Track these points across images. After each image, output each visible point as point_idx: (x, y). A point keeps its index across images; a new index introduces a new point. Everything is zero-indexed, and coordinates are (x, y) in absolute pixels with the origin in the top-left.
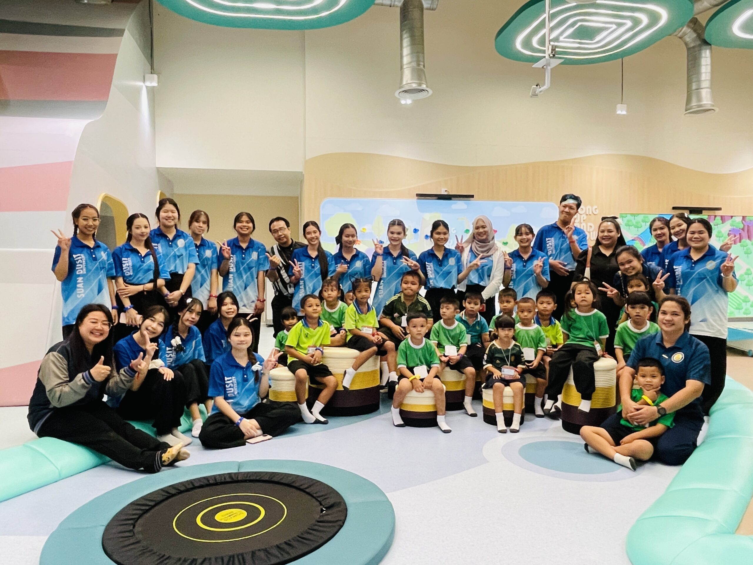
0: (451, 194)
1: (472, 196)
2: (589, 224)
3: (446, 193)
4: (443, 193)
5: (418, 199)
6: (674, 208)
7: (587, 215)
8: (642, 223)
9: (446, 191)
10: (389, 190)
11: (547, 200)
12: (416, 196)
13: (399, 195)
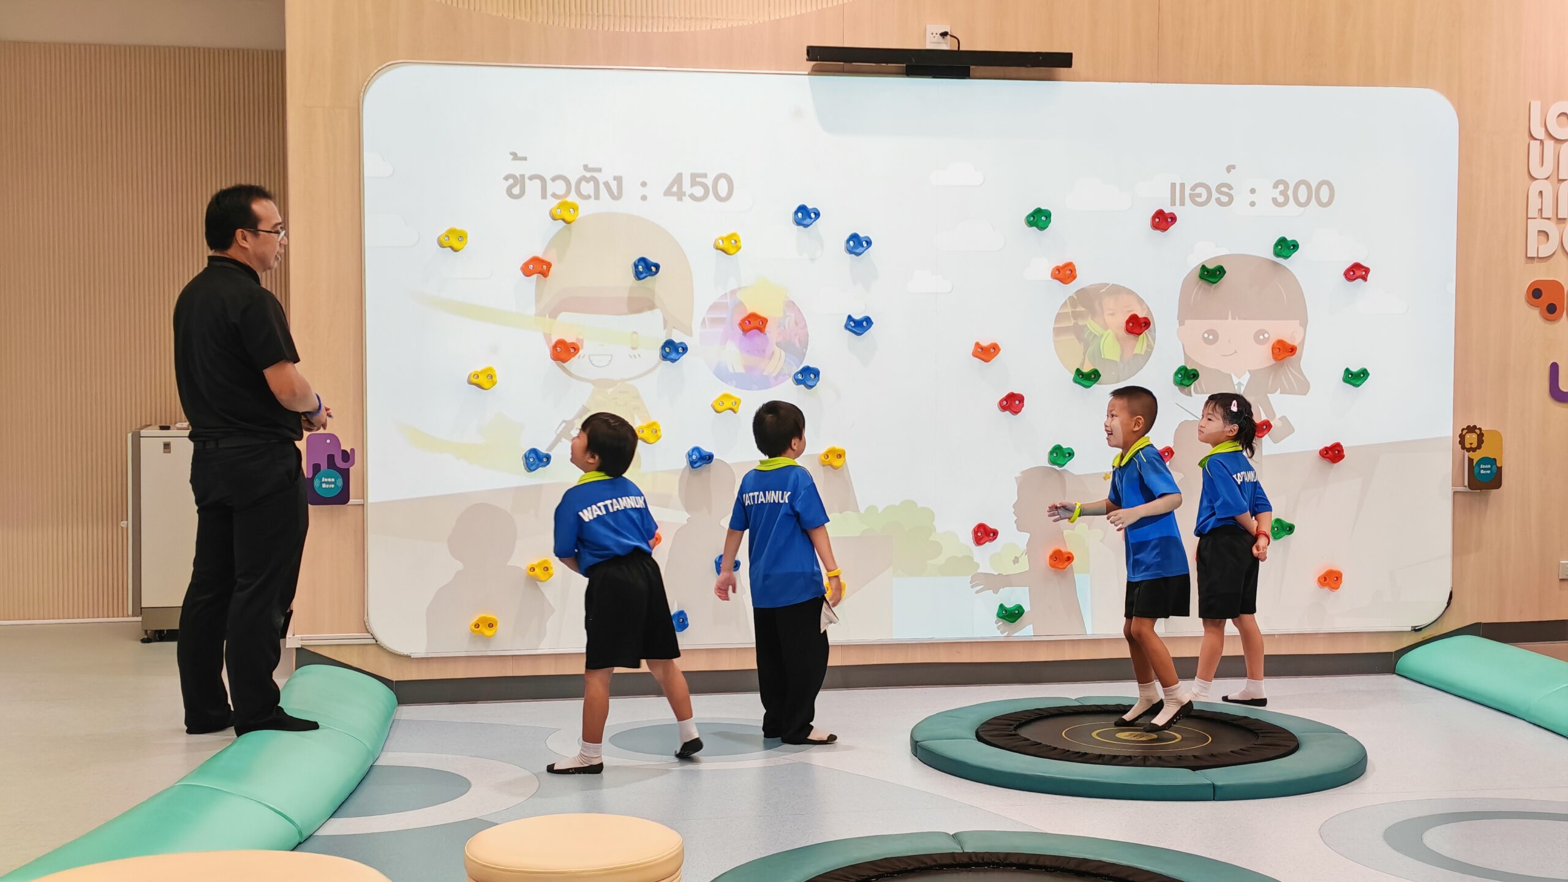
0: (965, 47)
1: (1064, 60)
3: (945, 45)
4: (932, 42)
5: (816, 71)
9: (944, 34)
10: (682, 30)
11: (1404, 78)
12: (809, 59)
13: (733, 53)
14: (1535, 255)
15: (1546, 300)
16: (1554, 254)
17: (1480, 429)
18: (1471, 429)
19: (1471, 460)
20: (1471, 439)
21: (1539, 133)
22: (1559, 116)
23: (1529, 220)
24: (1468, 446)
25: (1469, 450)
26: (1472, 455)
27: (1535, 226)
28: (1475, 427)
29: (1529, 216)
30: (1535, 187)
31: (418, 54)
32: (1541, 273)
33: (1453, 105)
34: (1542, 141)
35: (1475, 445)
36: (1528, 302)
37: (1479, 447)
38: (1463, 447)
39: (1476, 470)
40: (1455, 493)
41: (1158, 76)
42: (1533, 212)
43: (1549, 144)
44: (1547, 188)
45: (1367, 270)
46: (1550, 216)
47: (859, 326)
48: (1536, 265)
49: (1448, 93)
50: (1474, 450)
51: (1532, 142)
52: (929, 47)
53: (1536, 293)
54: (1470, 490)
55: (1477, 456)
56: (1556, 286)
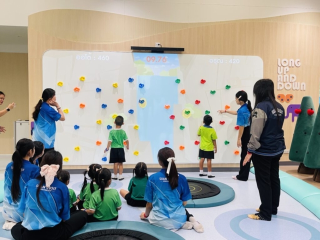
0: (163, 47)
1: (183, 50)
3: (159, 47)
7: (290, 67)
9: (159, 45)
10: (107, 43)
11: (252, 54)
12: (131, 49)
13: (116, 48)
14: (279, 89)
15: (281, 98)
16: (283, 89)
21: (280, 65)
22: (284, 61)
27: (279, 84)
30: (279, 76)
31: (54, 48)
32: (280, 93)
33: (263, 59)
36: (278, 99)
41: (202, 53)
42: (279, 81)
43: (282, 67)
44: (281, 76)
46: (282, 81)
47: (142, 102)
48: (279, 91)
49: (261, 57)
51: (279, 67)
52: (156, 47)
53: (279, 97)
56: (283, 95)
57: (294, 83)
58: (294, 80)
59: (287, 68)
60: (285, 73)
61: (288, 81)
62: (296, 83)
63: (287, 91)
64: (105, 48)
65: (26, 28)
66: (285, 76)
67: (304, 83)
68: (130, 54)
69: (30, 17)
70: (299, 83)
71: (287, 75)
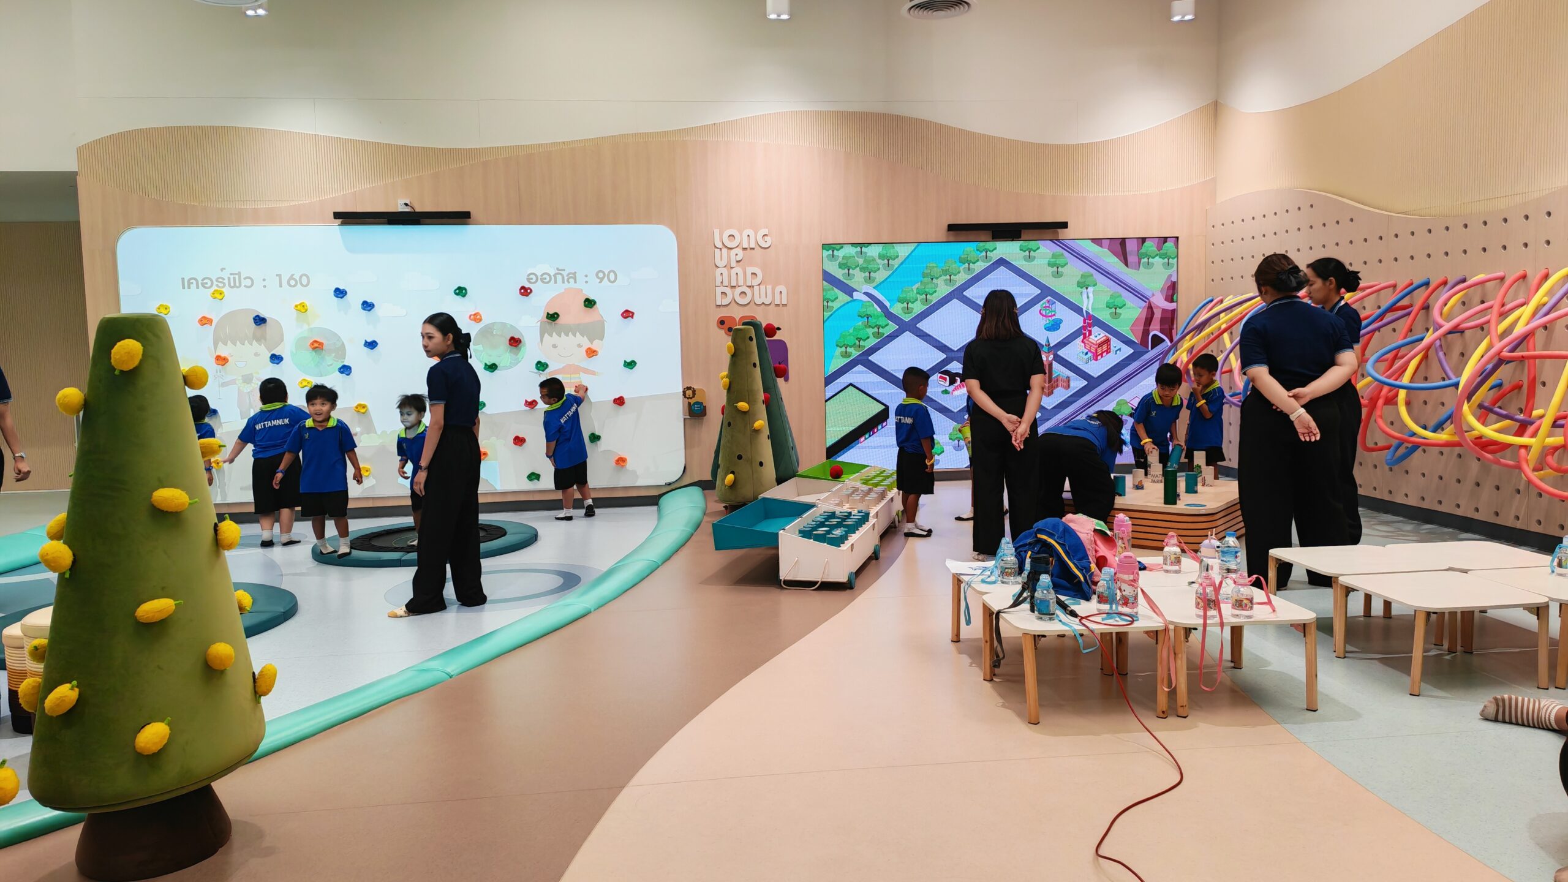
0: (417, 210)
1: (466, 215)
2: (750, 270)
3: (407, 209)
4: (401, 208)
5: (343, 224)
6: (952, 228)
7: (745, 249)
8: (879, 261)
9: (406, 204)
10: (275, 206)
11: (648, 221)
12: (335, 218)
13: (299, 216)
14: (720, 304)
15: (727, 326)
16: (729, 304)
17: (693, 388)
18: (689, 388)
19: (689, 403)
20: (689, 393)
21: (720, 245)
22: (730, 236)
23: (717, 288)
24: (687, 396)
25: (688, 398)
26: (690, 400)
27: (719, 290)
28: (691, 387)
29: (717, 285)
30: (718, 272)
31: (143, 222)
32: (724, 313)
33: (674, 233)
34: (721, 249)
35: (691, 396)
36: (719, 327)
37: (693, 397)
38: (685, 397)
39: (693, 407)
40: (685, 419)
41: (521, 222)
42: (718, 283)
43: (725, 250)
44: (725, 271)
45: (633, 313)
46: (727, 285)
47: (372, 345)
48: (722, 308)
49: (671, 227)
50: (691, 398)
51: (716, 250)
52: (400, 210)
53: (722, 322)
54: (688, 417)
55: (692, 401)
56: (732, 319)
57: (756, 288)
58: (756, 282)
59: (739, 251)
60: (733, 264)
61: (741, 283)
62: (763, 287)
63: (741, 308)
64: (271, 217)
65: (74, 175)
66: (733, 272)
67: (782, 288)
68: (336, 229)
69: (80, 150)
70: (769, 288)
71: (738, 270)
